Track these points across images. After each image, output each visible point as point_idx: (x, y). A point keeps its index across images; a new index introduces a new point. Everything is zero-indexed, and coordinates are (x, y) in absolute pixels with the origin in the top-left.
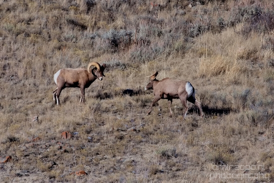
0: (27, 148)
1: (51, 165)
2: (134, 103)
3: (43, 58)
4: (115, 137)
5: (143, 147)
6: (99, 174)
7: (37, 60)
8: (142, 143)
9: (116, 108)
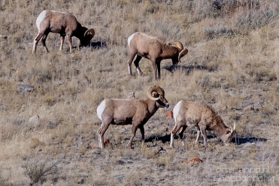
0: (127, 130)
1: (157, 151)
2: (247, 77)
3: (133, 22)
4: (229, 117)
5: (264, 129)
6: (216, 161)
7: (126, 25)
8: (262, 124)
9: (227, 83)
